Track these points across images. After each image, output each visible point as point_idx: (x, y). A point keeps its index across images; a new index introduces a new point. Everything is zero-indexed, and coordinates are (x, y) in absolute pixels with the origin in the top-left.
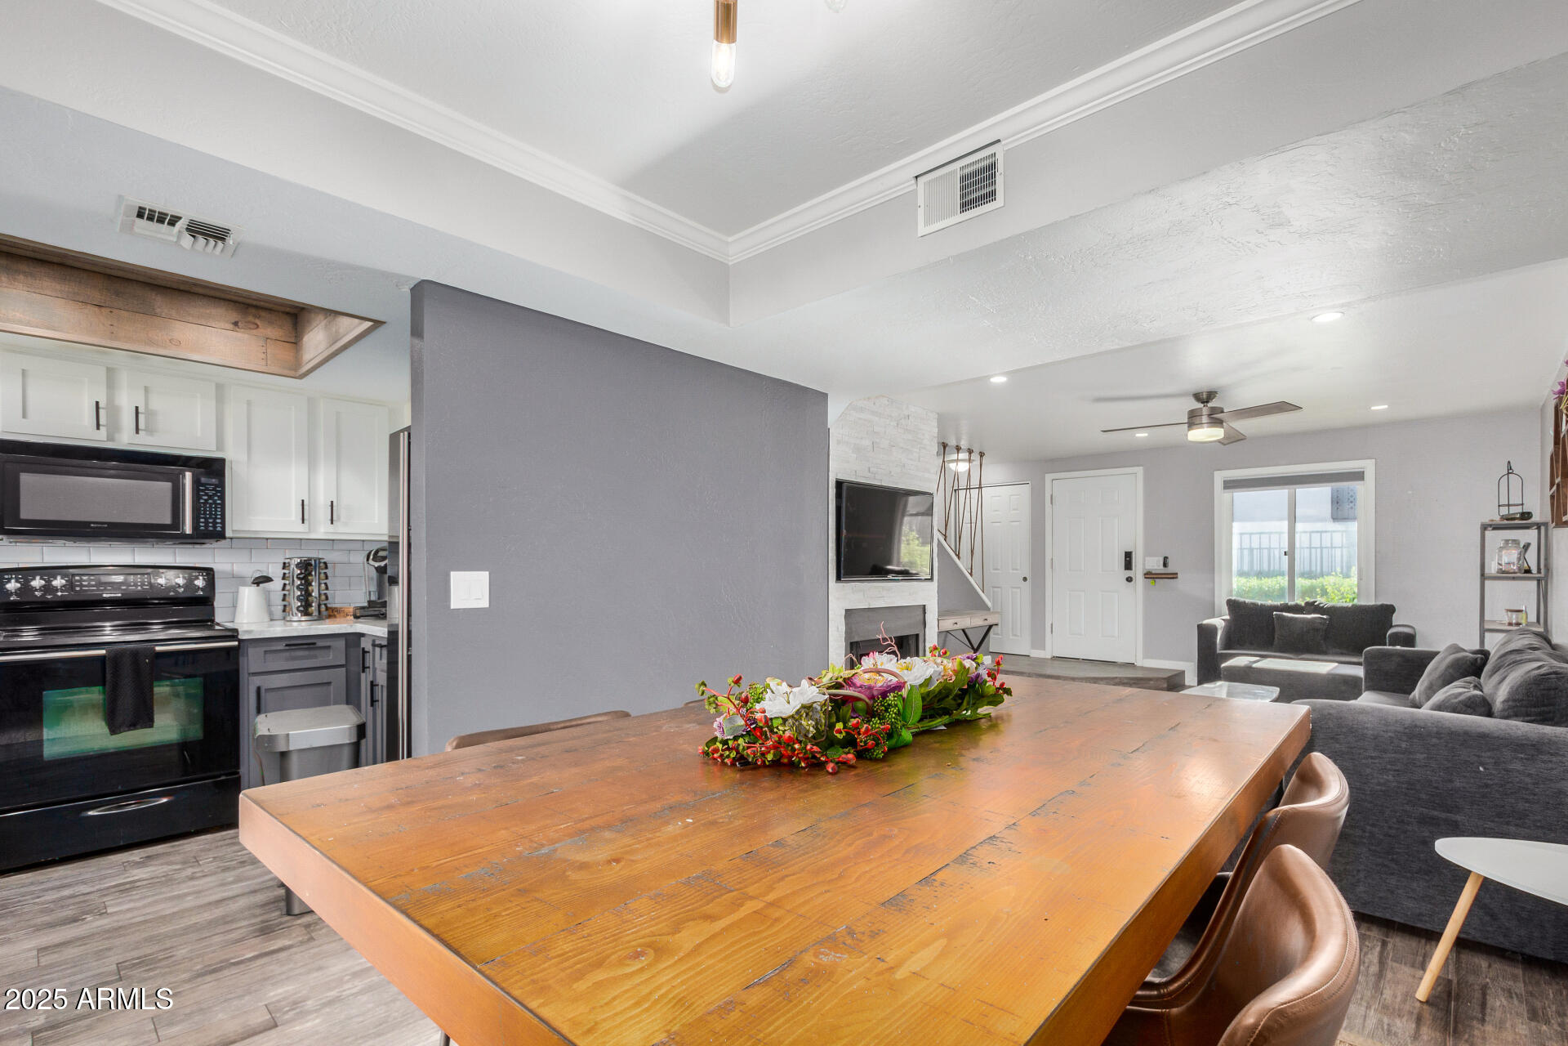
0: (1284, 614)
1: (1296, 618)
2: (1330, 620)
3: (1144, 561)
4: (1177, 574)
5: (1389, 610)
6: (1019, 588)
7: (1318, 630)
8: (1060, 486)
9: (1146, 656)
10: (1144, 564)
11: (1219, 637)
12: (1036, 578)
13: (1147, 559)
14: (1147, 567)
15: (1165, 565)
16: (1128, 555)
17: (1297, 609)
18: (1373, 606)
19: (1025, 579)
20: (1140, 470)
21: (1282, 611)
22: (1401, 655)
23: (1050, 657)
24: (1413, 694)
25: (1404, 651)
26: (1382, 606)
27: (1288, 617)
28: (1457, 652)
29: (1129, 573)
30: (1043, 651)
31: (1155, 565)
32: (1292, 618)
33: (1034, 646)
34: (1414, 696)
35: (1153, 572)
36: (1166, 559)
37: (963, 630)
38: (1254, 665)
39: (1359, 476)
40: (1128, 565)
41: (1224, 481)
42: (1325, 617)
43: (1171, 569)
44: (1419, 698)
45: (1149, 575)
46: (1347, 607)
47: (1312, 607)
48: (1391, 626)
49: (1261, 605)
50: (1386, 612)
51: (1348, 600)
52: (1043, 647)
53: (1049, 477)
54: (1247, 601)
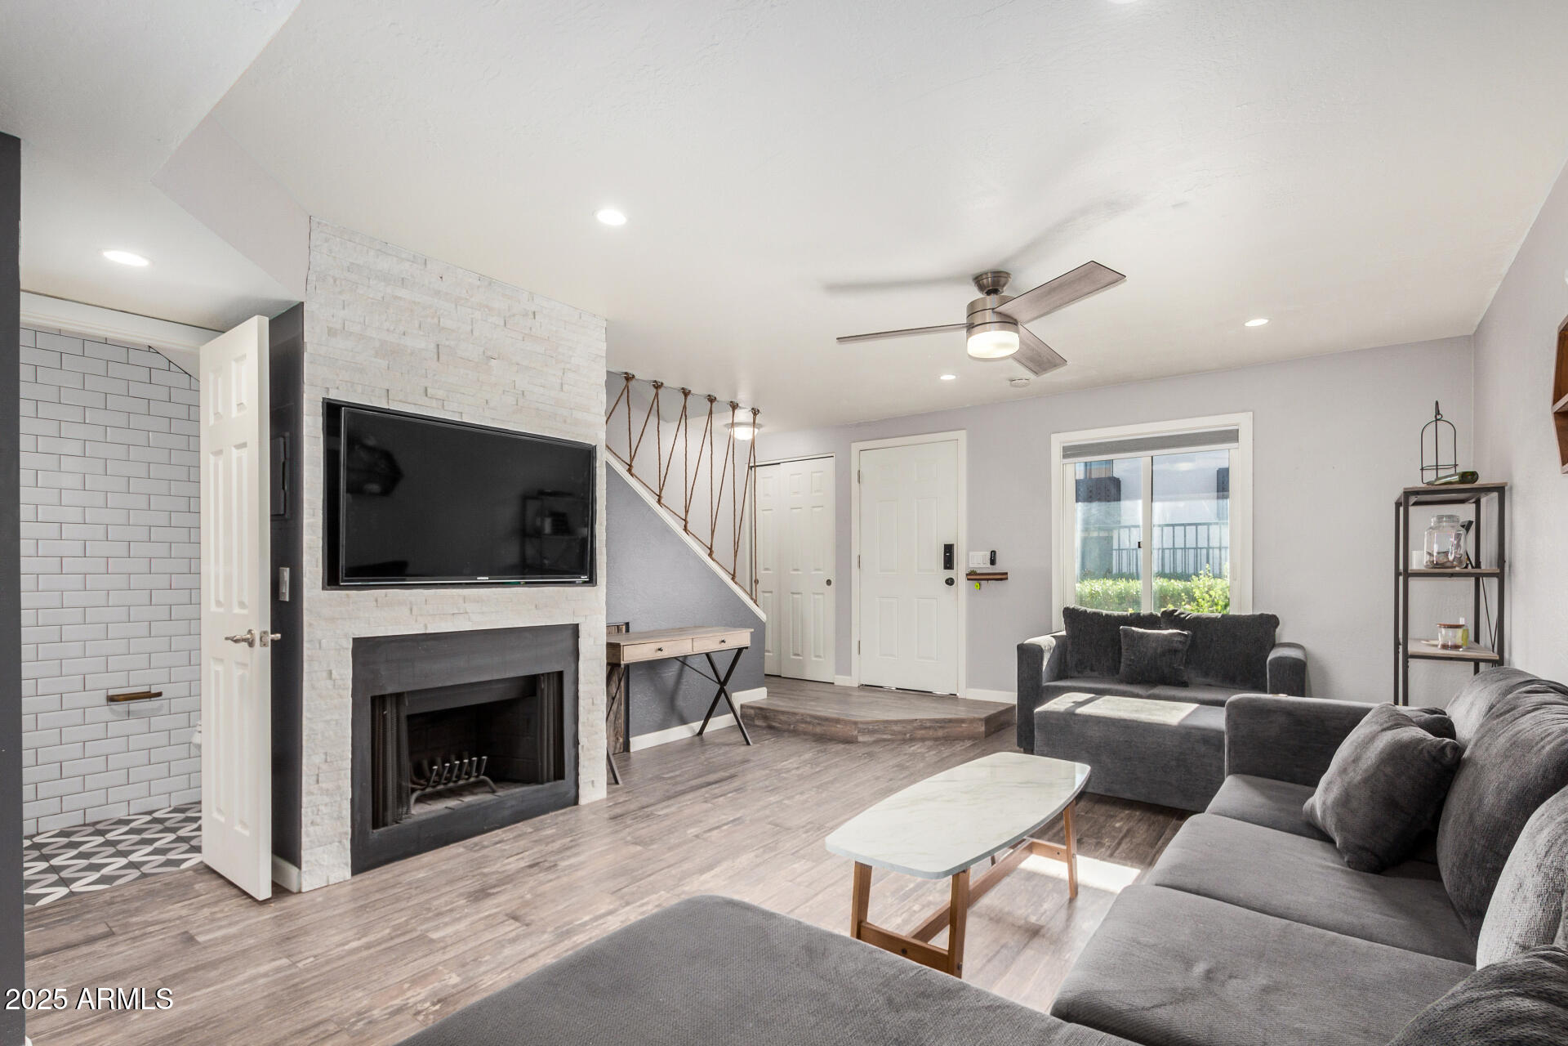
0: (1133, 628)
1: (1149, 635)
2: (1194, 637)
3: (968, 555)
4: (1006, 574)
5: (1271, 622)
6: (822, 594)
7: (1176, 651)
8: (870, 459)
9: (971, 683)
10: (968, 561)
11: (1045, 663)
12: (840, 582)
13: (971, 553)
14: (971, 566)
15: (993, 562)
16: (949, 549)
17: (1150, 621)
18: (1249, 616)
19: (829, 582)
20: (962, 435)
21: (1131, 625)
22: (1288, 711)
23: (857, 686)
24: (1310, 801)
25: (1293, 703)
26: (1262, 615)
27: (1138, 633)
28: (1397, 725)
29: (949, 574)
30: (849, 678)
31: (980, 562)
32: (1142, 635)
33: (838, 672)
34: (1313, 808)
35: (978, 572)
36: (993, 553)
37: (708, 655)
38: (1079, 711)
39: (1231, 436)
40: (949, 563)
41: (1063, 447)
42: (1186, 633)
43: (999, 567)
44: (1323, 818)
45: (973, 576)
46: (1216, 618)
47: (1171, 619)
48: (1274, 645)
49: (1107, 615)
50: (1266, 625)
51: (1219, 608)
52: (848, 672)
53: (856, 447)
54: (1089, 610)
